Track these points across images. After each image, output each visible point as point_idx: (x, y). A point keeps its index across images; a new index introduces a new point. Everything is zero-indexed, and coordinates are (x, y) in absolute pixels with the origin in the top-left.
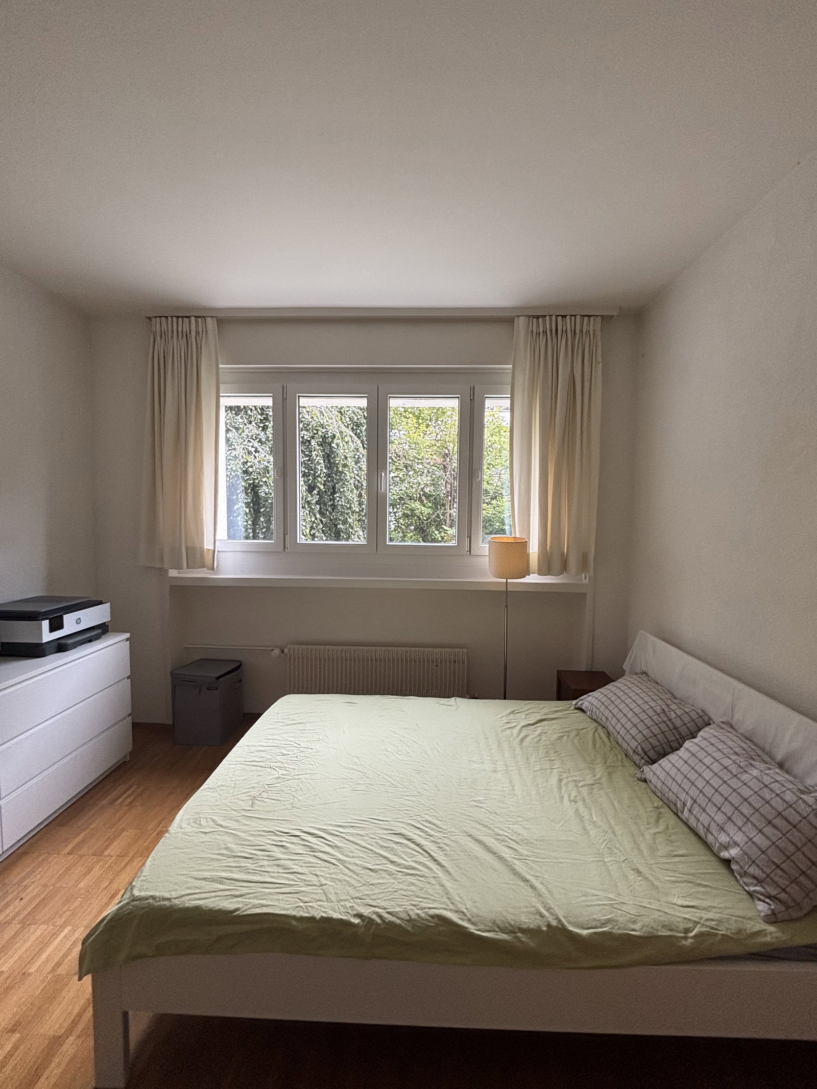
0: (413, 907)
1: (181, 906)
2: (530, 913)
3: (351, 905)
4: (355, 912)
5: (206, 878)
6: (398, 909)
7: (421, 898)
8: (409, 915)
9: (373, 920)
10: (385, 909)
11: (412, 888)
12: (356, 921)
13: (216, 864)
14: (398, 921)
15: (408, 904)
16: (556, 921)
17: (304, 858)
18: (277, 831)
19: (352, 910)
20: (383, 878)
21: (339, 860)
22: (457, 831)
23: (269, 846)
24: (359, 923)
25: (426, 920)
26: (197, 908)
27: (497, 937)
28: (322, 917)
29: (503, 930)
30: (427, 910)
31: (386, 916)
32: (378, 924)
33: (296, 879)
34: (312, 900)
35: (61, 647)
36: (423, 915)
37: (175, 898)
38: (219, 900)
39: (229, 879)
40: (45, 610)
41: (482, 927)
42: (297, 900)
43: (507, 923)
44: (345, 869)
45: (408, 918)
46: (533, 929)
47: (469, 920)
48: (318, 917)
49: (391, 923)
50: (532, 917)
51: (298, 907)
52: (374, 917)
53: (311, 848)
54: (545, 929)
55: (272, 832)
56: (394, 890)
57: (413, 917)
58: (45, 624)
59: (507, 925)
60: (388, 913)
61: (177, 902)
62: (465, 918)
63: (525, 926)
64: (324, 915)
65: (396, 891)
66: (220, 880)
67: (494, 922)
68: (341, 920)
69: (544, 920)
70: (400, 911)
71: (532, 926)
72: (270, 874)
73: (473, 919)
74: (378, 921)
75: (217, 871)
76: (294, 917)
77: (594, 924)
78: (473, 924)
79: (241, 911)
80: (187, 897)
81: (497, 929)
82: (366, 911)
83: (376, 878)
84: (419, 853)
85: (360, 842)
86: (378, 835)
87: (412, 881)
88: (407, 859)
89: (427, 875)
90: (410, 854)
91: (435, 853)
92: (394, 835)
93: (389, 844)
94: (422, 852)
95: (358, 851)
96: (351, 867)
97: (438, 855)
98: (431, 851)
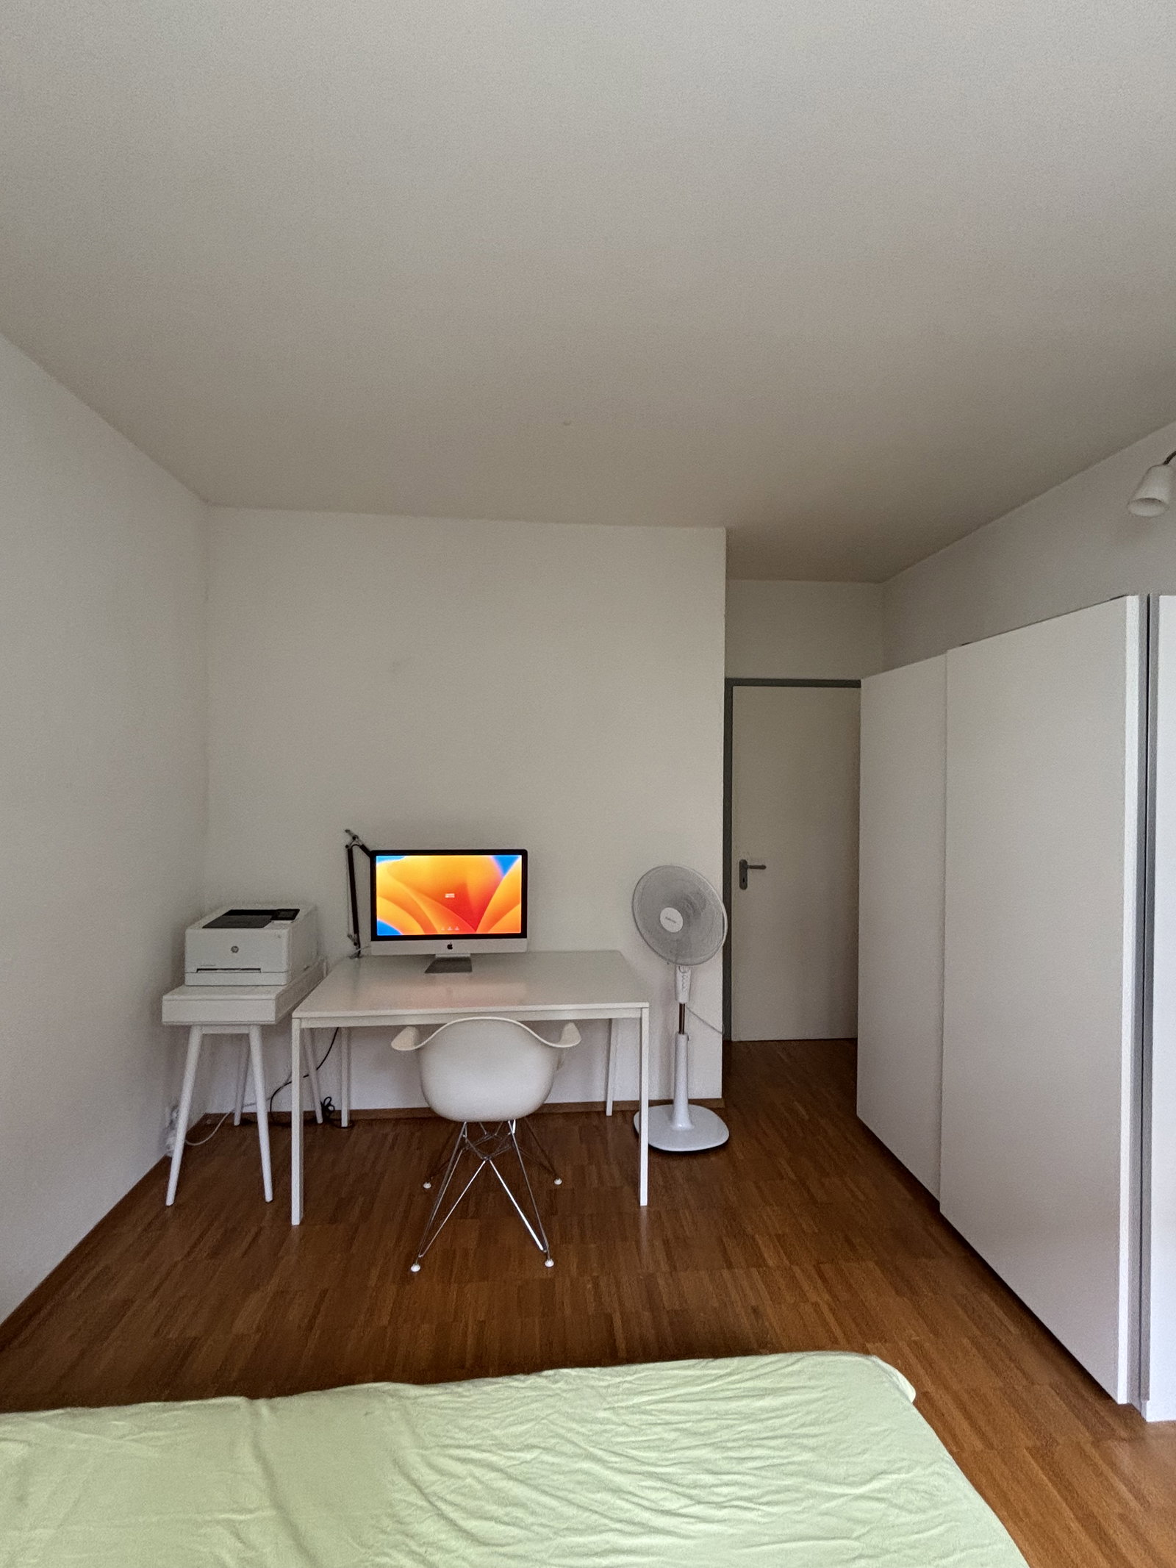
5: (787, 1390)
15: (475, 1397)
44: (582, 1444)
66: (768, 1392)
72: (698, 1417)
83: (526, 1433)
84: (445, 1501)
85: (571, 1511)
86: (530, 1535)
87: (462, 1435)
88: (469, 1480)
89: (436, 1450)
90: (463, 1494)
91: (411, 1504)
92: (499, 1542)
93: (507, 1514)
94: (439, 1504)
95: (570, 1486)
96: (568, 1448)
97: (407, 1499)
98: (421, 1508)
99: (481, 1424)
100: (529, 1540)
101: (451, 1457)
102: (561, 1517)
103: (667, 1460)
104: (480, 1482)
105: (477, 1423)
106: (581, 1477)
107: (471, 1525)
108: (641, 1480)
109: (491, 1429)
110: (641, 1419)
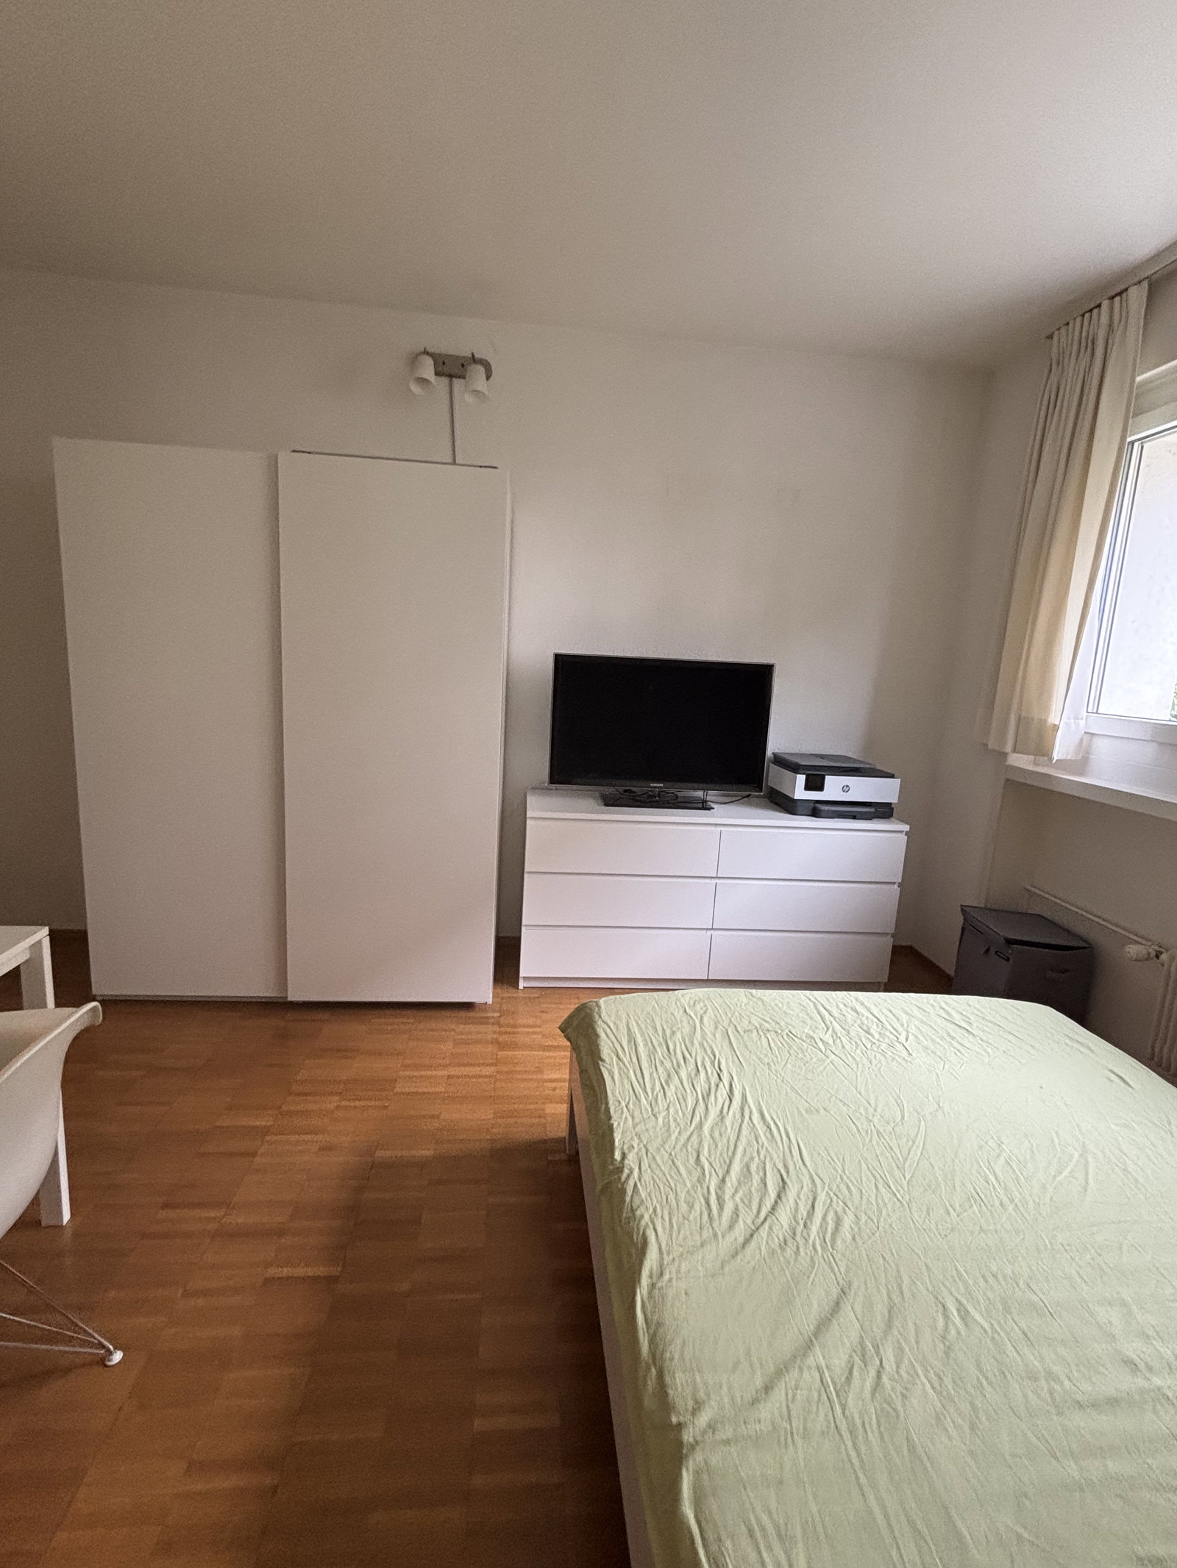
0: (651, 1210)
1: (596, 1026)
2: (695, 1390)
3: (635, 1146)
4: (626, 1151)
5: (630, 1031)
6: (643, 1194)
7: (670, 1219)
8: (639, 1207)
9: (622, 1171)
10: (640, 1180)
11: (684, 1207)
12: (617, 1156)
13: (651, 1031)
14: (628, 1199)
15: (655, 1202)
16: (691, 1440)
17: (688, 1091)
18: (719, 1060)
19: (628, 1148)
20: (690, 1173)
21: (701, 1125)
22: (843, 1270)
23: (692, 1061)
24: (616, 1160)
25: (638, 1229)
26: (597, 1036)
27: (641, 1333)
28: (612, 1125)
29: (652, 1341)
30: (651, 1226)
31: (631, 1183)
32: (620, 1178)
33: (655, 1094)
34: (631, 1111)
35: (815, 810)
36: (643, 1223)
37: (603, 1021)
38: (608, 1045)
39: (635, 1044)
40: (804, 764)
41: (649, 1308)
42: (627, 1099)
43: (665, 1346)
44: (689, 1133)
45: (635, 1207)
46: (666, 1394)
47: (653, 1286)
48: (612, 1122)
49: (623, 1191)
50: (689, 1391)
51: (619, 1102)
52: (626, 1171)
53: (709, 1095)
54: (674, 1420)
55: (715, 1056)
56: (673, 1186)
57: (638, 1213)
58: (801, 779)
59: (661, 1347)
60: (635, 1185)
61: (600, 1022)
62: (655, 1280)
63: (667, 1379)
64: (615, 1126)
65: (672, 1189)
66: (632, 1039)
67: (659, 1324)
68: (614, 1141)
69: (689, 1417)
70: (641, 1196)
71: (671, 1392)
72: (655, 1074)
73: (656, 1292)
74: (623, 1177)
75: (642, 1034)
76: (607, 1103)
77: (711, 1536)
78: (650, 1293)
79: (605, 1064)
80: (606, 1027)
81: (651, 1331)
82: (631, 1160)
83: (686, 1166)
84: (759, 1212)
85: (743, 1140)
86: (768, 1159)
87: (697, 1207)
88: (737, 1198)
89: (715, 1225)
90: (750, 1202)
91: (769, 1234)
92: (779, 1176)
93: (757, 1173)
94: (763, 1215)
95: (725, 1140)
96: (695, 1138)
97: (765, 1238)
98: (770, 1228)
99: (682, 1196)
100: (771, 1159)
101: (720, 1215)
102: (749, 1144)
103: (692, 1093)
104: (736, 1191)
105: (682, 1200)
106: (716, 1135)
107: (772, 1194)
108: (712, 1104)
109: (687, 1189)
110: (662, 1101)
